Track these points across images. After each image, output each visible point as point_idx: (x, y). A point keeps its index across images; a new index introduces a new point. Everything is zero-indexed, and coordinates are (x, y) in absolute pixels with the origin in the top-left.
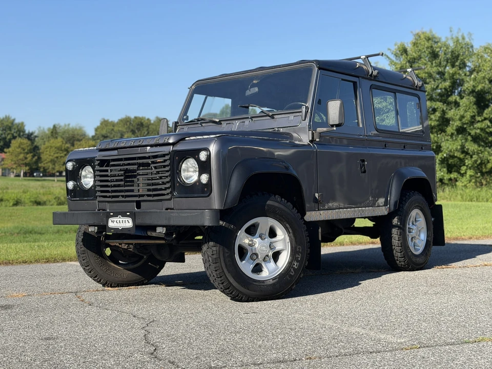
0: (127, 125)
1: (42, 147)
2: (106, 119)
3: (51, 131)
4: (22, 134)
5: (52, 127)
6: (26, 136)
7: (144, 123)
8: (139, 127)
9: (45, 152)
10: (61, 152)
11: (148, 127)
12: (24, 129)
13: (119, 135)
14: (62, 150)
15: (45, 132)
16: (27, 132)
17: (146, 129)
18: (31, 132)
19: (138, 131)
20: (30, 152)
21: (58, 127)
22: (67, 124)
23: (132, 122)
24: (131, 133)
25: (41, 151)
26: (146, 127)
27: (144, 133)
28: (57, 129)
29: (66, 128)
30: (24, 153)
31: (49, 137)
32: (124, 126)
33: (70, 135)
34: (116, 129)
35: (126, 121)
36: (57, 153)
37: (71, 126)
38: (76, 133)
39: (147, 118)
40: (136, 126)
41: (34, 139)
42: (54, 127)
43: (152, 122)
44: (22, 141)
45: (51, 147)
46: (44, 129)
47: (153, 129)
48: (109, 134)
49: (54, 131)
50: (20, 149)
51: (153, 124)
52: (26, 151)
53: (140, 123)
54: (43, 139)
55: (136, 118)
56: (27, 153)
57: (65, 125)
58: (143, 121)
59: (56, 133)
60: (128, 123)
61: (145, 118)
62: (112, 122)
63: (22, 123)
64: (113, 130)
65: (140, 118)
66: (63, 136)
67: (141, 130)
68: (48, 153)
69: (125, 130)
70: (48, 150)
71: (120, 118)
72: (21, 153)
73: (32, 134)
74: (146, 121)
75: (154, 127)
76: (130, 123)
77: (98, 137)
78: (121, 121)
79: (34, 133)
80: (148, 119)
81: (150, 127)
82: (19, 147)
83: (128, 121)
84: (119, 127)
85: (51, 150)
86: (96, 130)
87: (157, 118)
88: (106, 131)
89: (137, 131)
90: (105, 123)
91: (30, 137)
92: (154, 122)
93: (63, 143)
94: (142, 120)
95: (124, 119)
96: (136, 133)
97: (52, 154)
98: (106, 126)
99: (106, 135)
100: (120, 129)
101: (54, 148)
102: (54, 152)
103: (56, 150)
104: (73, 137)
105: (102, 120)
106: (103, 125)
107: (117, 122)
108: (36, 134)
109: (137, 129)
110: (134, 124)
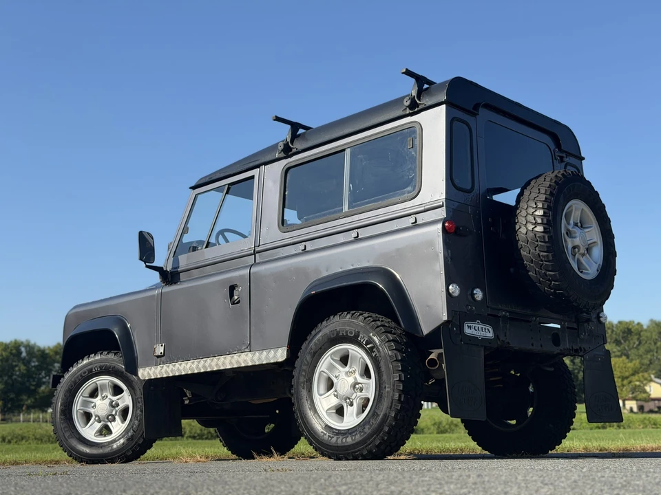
7: (633, 330)
8: (626, 335)
11: (639, 334)
17: (636, 337)
19: (625, 341)
23: (614, 329)
26: (636, 334)
27: (634, 343)
39: (636, 322)
40: (621, 334)
43: (645, 327)
47: (647, 337)
51: (646, 330)
53: (626, 330)
55: (620, 322)
58: (630, 327)
61: (633, 322)
65: (627, 323)
67: (630, 339)
74: (637, 327)
75: (649, 334)
76: (613, 331)
80: (638, 324)
81: (642, 333)
87: (651, 321)
89: (622, 341)
92: (648, 327)
96: (621, 343)
109: (623, 338)
110: (618, 332)
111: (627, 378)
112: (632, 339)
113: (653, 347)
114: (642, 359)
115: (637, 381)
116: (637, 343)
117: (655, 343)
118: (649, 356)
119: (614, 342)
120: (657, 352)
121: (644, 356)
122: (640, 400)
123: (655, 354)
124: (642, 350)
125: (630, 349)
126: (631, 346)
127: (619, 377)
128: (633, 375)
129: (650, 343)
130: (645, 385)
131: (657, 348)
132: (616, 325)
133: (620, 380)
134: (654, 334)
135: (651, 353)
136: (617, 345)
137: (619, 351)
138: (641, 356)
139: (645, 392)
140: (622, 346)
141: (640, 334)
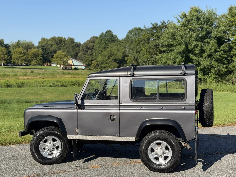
0: (54, 41)
1: (13, 52)
2: (44, 38)
3: (17, 43)
4: (2, 45)
5: (17, 42)
6: (5, 46)
7: (62, 40)
9: (14, 54)
10: (22, 54)
12: (3, 42)
13: (50, 46)
14: (22, 53)
15: (14, 44)
16: (5, 44)
18: (7, 44)
19: (60, 44)
20: (6, 54)
21: (20, 41)
22: (25, 40)
23: (57, 39)
24: (56, 45)
25: (12, 53)
26: (63, 42)
27: (63, 45)
28: (20, 42)
29: (24, 42)
30: (3, 55)
31: (16, 46)
32: (53, 41)
33: (26, 46)
34: (49, 42)
35: (54, 39)
36: (20, 55)
37: (26, 41)
38: (29, 44)
39: (64, 37)
40: (59, 41)
41: (9, 47)
42: (18, 41)
43: (66, 39)
44: (2, 48)
45: (17, 52)
46: (13, 42)
47: (67, 43)
48: (45, 45)
49: (18, 44)
50: (1, 52)
51: (67, 40)
52: (5, 53)
54: (13, 47)
55: (58, 37)
56: (5, 55)
57: (24, 41)
59: (20, 44)
60: (55, 40)
61: (63, 37)
62: (47, 39)
63: (3, 39)
64: (47, 43)
66: (23, 46)
67: (61, 43)
68: (15, 54)
69: (53, 44)
70: (15, 53)
71: (51, 37)
72: (2, 54)
73: (7, 45)
74: (64, 39)
76: (56, 40)
77: (40, 47)
78: (51, 38)
79: (9, 44)
80: (64, 38)
81: (65, 41)
82: (1, 51)
83: (55, 39)
84: (50, 42)
85: (17, 53)
86: (39, 43)
87: (69, 37)
88: (44, 44)
89: (59, 44)
90: (43, 39)
91: (7, 46)
92: (67, 39)
93: (22, 50)
94: (62, 38)
95: (53, 38)
96: (58, 45)
97: (17, 55)
98: (44, 41)
99: (44, 46)
100: (51, 43)
101: (18, 52)
102: (18, 54)
103: (19, 53)
104: (28, 47)
105: (42, 38)
106: (43, 40)
107: (49, 39)
108: (9, 45)
109: (59, 43)
110: (58, 40)
111: (62, 58)
112: (62, 43)
113: (68, 46)
114: (65, 50)
115: (66, 59)
116: (64, 45)
117: (69, 45)
118: (67, 50)
119: (56, 44)
120: (70, 48)
121: (66, 49)
122: (66, 65)
123: (69, 49)
124: (65, 47)
125: (61, 47)
126: (62, 45)
127: (60, 58)
128: (64, 57)
129: (68, 45)
130: (68, 60)
131: (70, 47)
132: (57, 38)
133: (60, 59)
134: (69, 42)
135: (68, 49)
136: (57, 45)
137: (58, 47)
138: (64, 49)
139: (68, 63)
140: (58, 46)
141: (65, 42)
